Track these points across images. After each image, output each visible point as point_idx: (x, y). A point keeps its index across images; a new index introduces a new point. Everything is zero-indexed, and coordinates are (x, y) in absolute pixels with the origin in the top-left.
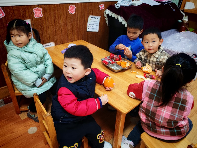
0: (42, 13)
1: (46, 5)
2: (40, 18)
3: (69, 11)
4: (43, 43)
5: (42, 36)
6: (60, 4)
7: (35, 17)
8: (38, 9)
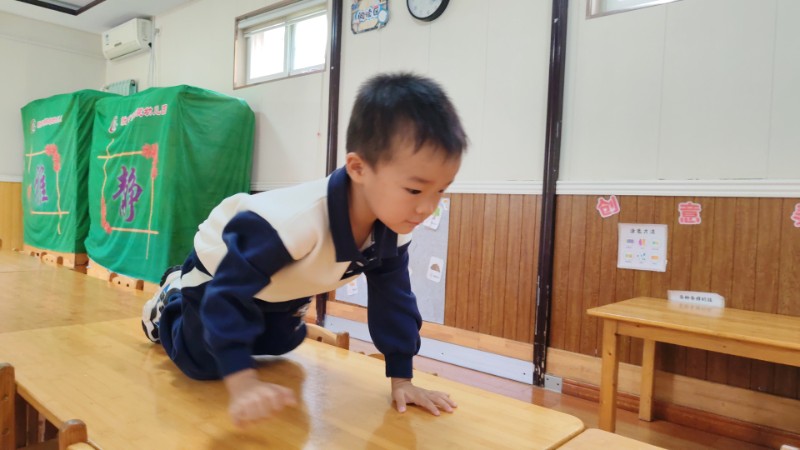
0: (701, 216)
1: (715, 198)
2: (693, 226)
3: (792, 218)
4: (689, 288)
5: (690, 270)
6: (759, 198)
7: (681, 223)
8: (690, 205)
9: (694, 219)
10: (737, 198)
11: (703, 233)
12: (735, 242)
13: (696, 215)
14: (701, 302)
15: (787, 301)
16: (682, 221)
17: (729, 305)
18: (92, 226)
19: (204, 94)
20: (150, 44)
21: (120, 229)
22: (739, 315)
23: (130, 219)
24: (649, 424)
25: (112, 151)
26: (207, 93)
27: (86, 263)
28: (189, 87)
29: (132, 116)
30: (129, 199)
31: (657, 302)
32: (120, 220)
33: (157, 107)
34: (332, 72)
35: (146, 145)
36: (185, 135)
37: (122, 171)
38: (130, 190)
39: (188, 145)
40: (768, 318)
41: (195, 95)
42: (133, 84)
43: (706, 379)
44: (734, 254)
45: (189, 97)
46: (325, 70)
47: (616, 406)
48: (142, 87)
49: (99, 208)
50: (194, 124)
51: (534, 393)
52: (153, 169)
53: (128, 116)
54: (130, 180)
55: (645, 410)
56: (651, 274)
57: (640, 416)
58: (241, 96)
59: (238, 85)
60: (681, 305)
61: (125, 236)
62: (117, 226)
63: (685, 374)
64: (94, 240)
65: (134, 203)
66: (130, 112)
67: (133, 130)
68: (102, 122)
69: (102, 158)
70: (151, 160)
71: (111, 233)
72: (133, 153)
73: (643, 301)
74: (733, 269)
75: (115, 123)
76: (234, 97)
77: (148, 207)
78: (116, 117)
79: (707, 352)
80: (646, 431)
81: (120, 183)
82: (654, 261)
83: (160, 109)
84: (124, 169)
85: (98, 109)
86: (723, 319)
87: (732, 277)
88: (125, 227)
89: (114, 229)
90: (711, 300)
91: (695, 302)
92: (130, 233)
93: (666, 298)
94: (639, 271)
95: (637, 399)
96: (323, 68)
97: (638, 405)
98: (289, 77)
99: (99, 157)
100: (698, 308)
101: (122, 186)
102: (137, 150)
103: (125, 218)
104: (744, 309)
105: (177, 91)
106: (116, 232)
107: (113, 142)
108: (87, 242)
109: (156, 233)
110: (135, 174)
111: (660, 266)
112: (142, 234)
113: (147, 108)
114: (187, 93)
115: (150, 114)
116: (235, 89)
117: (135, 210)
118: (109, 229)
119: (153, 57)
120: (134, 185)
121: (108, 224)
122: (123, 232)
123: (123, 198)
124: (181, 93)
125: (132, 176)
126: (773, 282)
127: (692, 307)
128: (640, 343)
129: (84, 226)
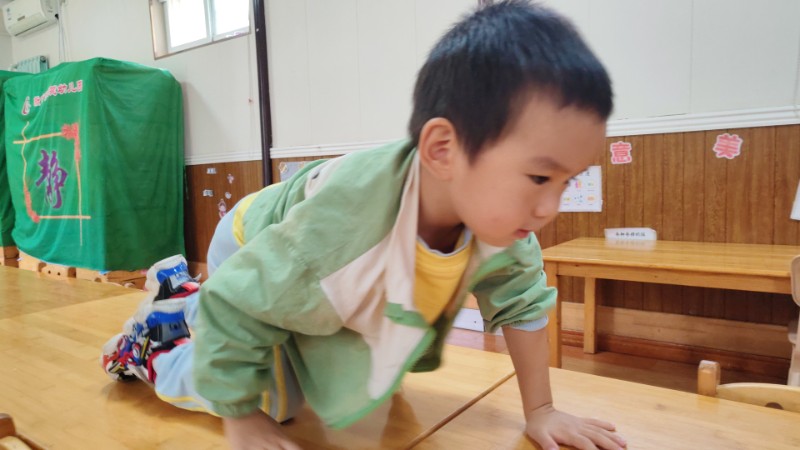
0: (631, 154)
1: (644, 135)
2: (625, 164)
3: (714, 149)
4: (623, 225)
5: (624, 207)
6: (684, 133)
7: (614, 163)
8: (621, 145)
9: (625, 158)
10: (663, 134)
11: (634, 171)
12: (663, 178)
13: (626, 154)
14: (635, 237)
15: (713, 229)
16: (615, 161)
17: (661, 237)
18: (18, 216)
19: (122, 66)
20: (57, 16)
21: (49, 217)
22: (670, 246)
23: (59, 205)
24: (593, 356)
25: (28, 135)
26: (125, 64)
27: (17, 256)
28: (104, 60)
29: (46, 96)
30: (53, 185)
31: (595, 241)
32: (47, 208)
33: (71, 84)
34: (257, 34)
35: (65, 126)
36: (107, 112)
37: (42, 155)
38: (54, 174)
39: (111, 123)
40: (696, 246)
41: (113, 68)
42: (44, 61)
43: (643, 309)
44: (663, 188)
45: (106, 70)
46: (250, 33)
47: (561, 343)
48: (54, 63)
49: (23, 196)
50: (115, 99)
51: (486, 339)
52: (77, 151)
53: (40, 96)
54: (52, 165)
55: (589, 343)
56: (588, 215)
57: (585, 349)
58: (163, 66)
59: (159, 55)
60: (617, 243)
61: (54, 224)
62: (45, 214)
63: (623, 306)
64: (21, 231)
65: (60, 188)
66: (42, 91)
67: (49, 111)
68: (13, 103)
69: (18, 144)
70: (73, 140)
71: (40, 222)
72: (52, 135)
73: (582, 241)
74: (663, 203)
75: (27, 104)
76: (155, 67)
77: (76, 191)
78: (28, 98)
79: (643, 284)
80: (590, 363)
81: (42, 168)
82: (591, 202)
83: (75, 86)
84: (44, 152)
85: (7, 90)
86: (655, 251)
87: (662, 211)
88: (53, 214)
89: (42, 217)
90: (643, 235)
91: (630, 237)
92: (60, 220)
93: (603, 237)
94: (577, 213)
95: (581, 334)
96: (248, 30)
97: (582, 340)
98: (213, 42)
99: (15, 142)
100: (632, 243)
101: (45, 172)
102: (55, 131)
103: (52, 205)
104: (674, 240)
105: (91, 65)
106: (44, 220)
107: (28, 125)
108: (15, 234)
109: (88, 217)
110: (57, 157)
111: (596, 206)
112: (74, 220)
113: (61, 85)
114: (102, 66)
115: (65, 91)
116: (156, 59)
117: (62, 194)
118: (36, 218)
119: (62, 30)
120: (57, 169)
121: (35, 213)
122: (52, 220)
123: (47, 184)
124: (96, 67)
125: (54, 160)
126: (699, 212)
127: (627, 243)
128: (581, 281)
129: (9, 217)
